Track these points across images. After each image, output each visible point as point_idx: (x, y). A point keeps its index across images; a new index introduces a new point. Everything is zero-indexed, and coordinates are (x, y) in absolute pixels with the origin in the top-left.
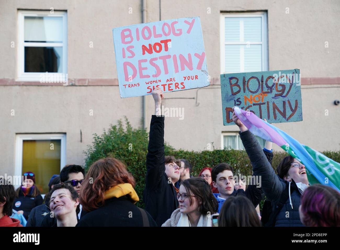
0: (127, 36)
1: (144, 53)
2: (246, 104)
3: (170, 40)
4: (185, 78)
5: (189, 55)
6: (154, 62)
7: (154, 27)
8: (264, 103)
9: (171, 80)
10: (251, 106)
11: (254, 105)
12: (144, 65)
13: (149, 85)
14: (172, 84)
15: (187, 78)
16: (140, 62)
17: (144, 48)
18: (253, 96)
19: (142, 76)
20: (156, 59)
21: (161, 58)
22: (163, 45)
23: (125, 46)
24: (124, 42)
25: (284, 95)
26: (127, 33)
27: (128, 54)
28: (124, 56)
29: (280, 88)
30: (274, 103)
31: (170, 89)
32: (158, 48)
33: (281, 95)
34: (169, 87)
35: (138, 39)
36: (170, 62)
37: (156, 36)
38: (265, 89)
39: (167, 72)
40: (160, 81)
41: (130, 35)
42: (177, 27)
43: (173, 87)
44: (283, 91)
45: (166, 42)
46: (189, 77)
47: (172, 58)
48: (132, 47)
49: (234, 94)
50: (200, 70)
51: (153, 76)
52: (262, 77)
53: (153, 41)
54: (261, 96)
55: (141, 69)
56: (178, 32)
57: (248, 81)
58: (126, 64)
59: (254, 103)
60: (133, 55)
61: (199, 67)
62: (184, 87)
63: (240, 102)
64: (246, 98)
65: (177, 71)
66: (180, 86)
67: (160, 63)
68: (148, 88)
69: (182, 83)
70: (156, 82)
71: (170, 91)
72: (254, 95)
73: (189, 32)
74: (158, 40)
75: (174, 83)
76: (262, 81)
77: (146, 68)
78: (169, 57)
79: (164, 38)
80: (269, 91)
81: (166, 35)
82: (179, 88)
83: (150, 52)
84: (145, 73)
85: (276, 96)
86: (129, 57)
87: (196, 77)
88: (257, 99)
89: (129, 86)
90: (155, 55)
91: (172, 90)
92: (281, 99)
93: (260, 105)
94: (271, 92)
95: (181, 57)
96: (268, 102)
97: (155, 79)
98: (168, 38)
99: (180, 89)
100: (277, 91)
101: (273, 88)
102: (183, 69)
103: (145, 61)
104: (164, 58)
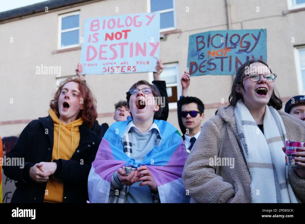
0: (95, 25)
1: (106, 40)
2: (208, 57)
3: (130, 31)
4: (138, 63)
5: (145, 44)
6: (113, 47)
7: (119, 20)
8: (227, 57)
9: (125, 63)
10: (213, 59)
11: (216, 58)
12: (104, 49)
13: (106, 66)
14: (125, 67)
15: (139, 63)
16: (102, 46)
17: (107, 35)
18: (216, 51)
19: (101, 58)
20: (115, 45)
21: (119, 44)
22: (123, 34)
23: (92, 33)
24: (91, 30)
25: (248, 50)
26: (95, 23)
27: (93, 39)
28: (89, 41)
29: (245, 45)
30: (237, 58)
31: (123, 70)
32: (118, 36)
33: (245, 51)
34: (122, 69)
35: (104, 28)
36: (127, 48)
37: (119, 26)
38: (229, 45)
39: (122, 56)
40: (115, 63)
41: (98, 25)
42: (138, 20)
43: (125, 69)
44: (248, 47)
45: (126, 32)
46: (141, 62)
47: (129, 45)
48: (97, 34)
49: (199, 50)
50: (152, 57)
51: (111, 59)
52: (227, 35)
53: (116, 30)
54: (224, 51)
55: (101, 52)
56: (138, 24)
57: (213, 38)
58: (89, 47)
59: (217, 56)
60: (97, 40)
61: (152, 54)
62: (135, 70)
63: (204, 56)
64: (209, 52)
65: (131, 55)
66: (132, 69)
67: (118, 48)
68: (104, 68)
69: (134, 67)
70: (112, 64)
71: (122, 72)
72: (217, 49)
73: (148, 24)
74: (120, 30)
75: (127, 66)
76: (227, 38)
77: (105, 52)
78: (127, 44)
79: (125, 28)
80: (233, 47)
81: (127, 25)
82: (130, 70)
83: (111, 39)
84: (103, 55)
85: (240, 51)
86: (93, 42)
87: (148, 63)
88: (220, 53)
89: (88, 65)
90: (115, 41)
91: (124, 71)
92: (245, 54)
93: (222, 58)
94: (235, 47)
95: (138, 45)
96: (231, 57)
97: (111, 61)
98: (129, 28)
99: (132, 72)
100: (242, 47)
101: (237, 44)
102: (137, 54)
103: (106, 46)
104: (122, 45)
